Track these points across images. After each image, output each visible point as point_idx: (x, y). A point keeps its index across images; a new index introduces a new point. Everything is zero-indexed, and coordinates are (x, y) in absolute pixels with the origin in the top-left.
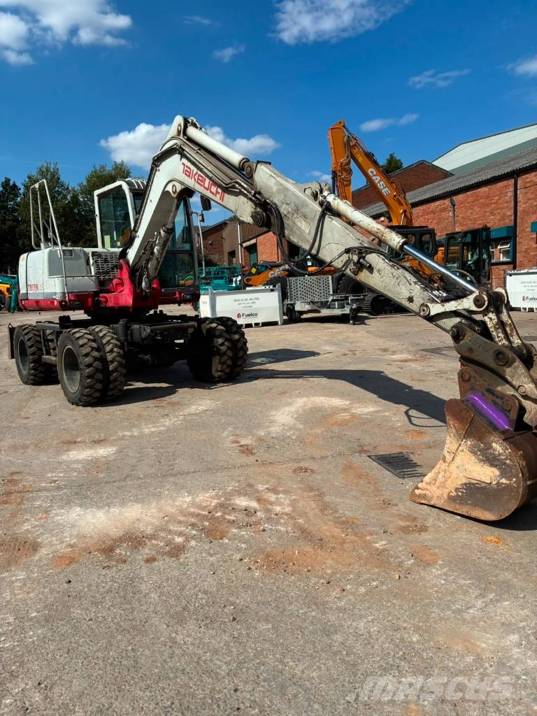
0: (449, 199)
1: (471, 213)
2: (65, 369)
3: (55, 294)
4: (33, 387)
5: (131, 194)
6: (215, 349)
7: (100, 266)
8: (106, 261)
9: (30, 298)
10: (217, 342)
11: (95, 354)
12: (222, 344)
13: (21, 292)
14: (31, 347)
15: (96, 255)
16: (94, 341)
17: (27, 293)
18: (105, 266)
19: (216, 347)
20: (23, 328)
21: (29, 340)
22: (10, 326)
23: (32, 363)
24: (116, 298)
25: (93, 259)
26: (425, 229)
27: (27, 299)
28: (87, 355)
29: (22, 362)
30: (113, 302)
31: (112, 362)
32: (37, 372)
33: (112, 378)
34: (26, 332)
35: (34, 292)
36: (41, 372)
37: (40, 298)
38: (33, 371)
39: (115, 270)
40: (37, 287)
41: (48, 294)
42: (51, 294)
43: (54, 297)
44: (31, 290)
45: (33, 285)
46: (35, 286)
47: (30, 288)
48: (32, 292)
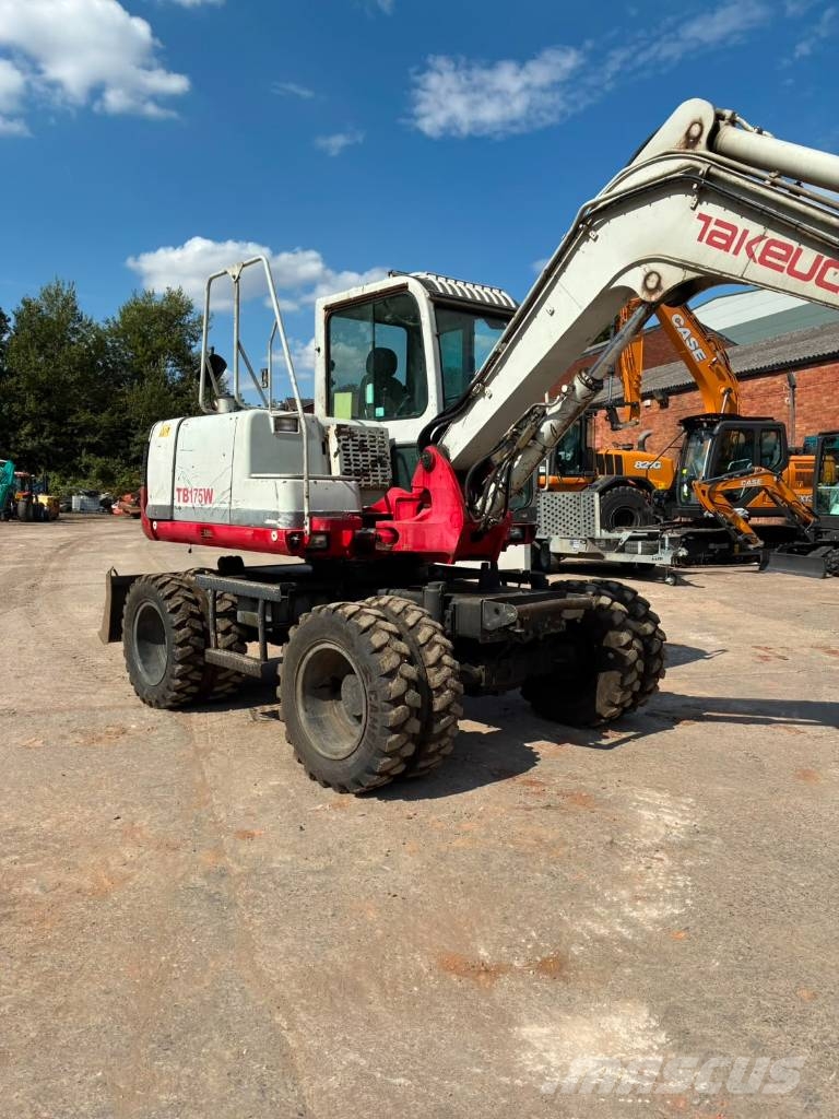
0: (785, 376)
1: (828, 401)
2: (304, 696)
3: (276, 515)
4: (171, 713)
5: (432, 304)
6: (611, 655)
7: (351, 457)
8: (362, 447)
9: (176, 518)
10: (618, 640)
11: (410, 671)
12: (628, 646)
13: (150, 503)
14: (179, 627)
15: (345, 433)
16: (399, 637)
17: (172, 506)
18: (360, 458)
19: (612, 650)
20: (160, 582)
21: (175, 611)
22: (113, 574)
23: (180, 662)
24: (419, 532)
25: (339, 441)
26: (770, 422)
27: (171, 520)
28: (391, 674)
29: (141, 657)
30: (410, 540)
31: (440, 690)
32: (188, 683)
33: (437, 729)
34: (167, 591)
35: (197, 505)
36: (194, 683)
37: (216, 520)
38: (178, 682)
39: (379, 468)
40: (208, 495)
41: (247, 513)
42: (257, 513)
43: (268, 522)
44: (185, 501)
45: (196, 490)
46: (202, 493)
47: (185, 495)
48: (189, 504)
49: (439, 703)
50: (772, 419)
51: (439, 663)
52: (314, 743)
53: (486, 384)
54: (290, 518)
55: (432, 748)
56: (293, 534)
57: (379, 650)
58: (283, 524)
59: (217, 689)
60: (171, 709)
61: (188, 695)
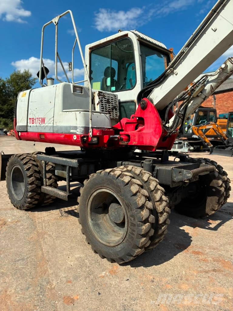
0: (213, 96)
3: (76, 128)
4: (26, 212)
6: (214, 190)
7: (104, 106)
8: (108, 102)
9: (28, 131)
10: (218, 183)
11: (150, 205)
12: (221, 186)
13: (17, 125)
14: (30, 176)
15: (101, 95)
17: (27, 126)
18: (107, 106)
19: (215, 188)
20: (22, 157)
21: (28, 170)
22: (3, 154)
23: (30, 191)
25: (99, 98)
27: (27, 131)
28: (142, 207)
29: (13, 187)
30: (137, 140)
31: (162, 213)
32: (34, 200)
34: (24, 161)
35: (38, 125)
36: (36, 200)
37: (47, 131)
38: (29, 200)
39: (114, 111)
40: (43, 120)
41: (61, 127)
42: (66, 128)
43: (72, 131)
44: (33, 123)
45: (38, 118)
46: (40, 119)
47: (32, 121)
48: (35, 125)
49: (161, 220)
50: (212, 108)
51: (161, 200)
52: (97, 236)
53: (175, 69)
54: (83, 129)
55: (157, 241)
56: (84, 137)
57: (135, 195)
58: (79, 132)
59: (46, 202)
60: (26, 210)
61: (34, 204)
